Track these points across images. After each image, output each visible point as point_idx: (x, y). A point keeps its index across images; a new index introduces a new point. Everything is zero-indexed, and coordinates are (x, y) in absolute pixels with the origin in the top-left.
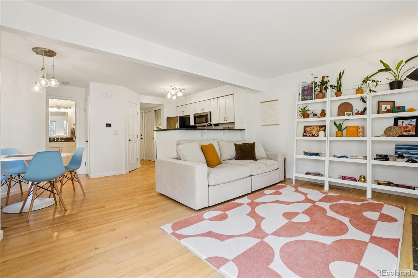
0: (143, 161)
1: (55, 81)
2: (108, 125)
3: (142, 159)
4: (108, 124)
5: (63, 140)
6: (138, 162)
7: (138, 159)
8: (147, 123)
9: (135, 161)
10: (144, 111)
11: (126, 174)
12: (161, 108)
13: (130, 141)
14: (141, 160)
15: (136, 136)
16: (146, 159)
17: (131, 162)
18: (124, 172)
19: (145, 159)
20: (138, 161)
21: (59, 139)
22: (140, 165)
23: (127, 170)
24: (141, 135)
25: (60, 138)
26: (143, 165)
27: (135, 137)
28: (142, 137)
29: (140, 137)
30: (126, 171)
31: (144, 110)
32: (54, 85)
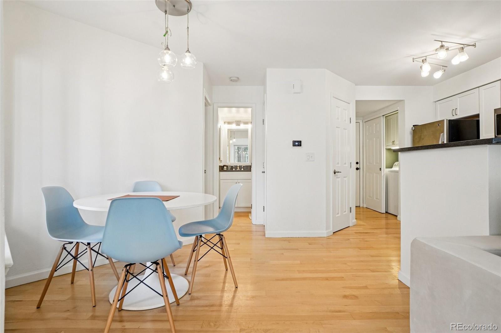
0: (359, 207)
1: (191, 57)
2: (297, 143)
3: (358, 205)
4: (295, 141)
5: (242, 169)
6: (351, 214)
7: (351, 208)
8: (368, 141)
9: (345, 211)
10: (361, 121)
11: (328, 238)
12: (398, 108)
13: (336, 173)
14: (356, 207)
15: (348, 165)
16: (365, 206)
17: (338, 214)
18: (323, 232)
19: (363, 205)
20: (351, 212)
21: (238, 168)
22: (355, 220)
23: (330, 230)
24: (357, 163)
25: (238, 166)
26: (360, 219)
27: (346, 165)
28: (358, 166)
29: (355, 166)
30: (327, 231)
31: (362, 118)
32: (189, 64)
